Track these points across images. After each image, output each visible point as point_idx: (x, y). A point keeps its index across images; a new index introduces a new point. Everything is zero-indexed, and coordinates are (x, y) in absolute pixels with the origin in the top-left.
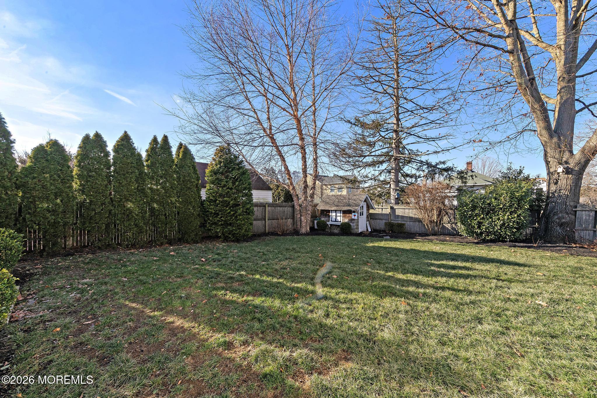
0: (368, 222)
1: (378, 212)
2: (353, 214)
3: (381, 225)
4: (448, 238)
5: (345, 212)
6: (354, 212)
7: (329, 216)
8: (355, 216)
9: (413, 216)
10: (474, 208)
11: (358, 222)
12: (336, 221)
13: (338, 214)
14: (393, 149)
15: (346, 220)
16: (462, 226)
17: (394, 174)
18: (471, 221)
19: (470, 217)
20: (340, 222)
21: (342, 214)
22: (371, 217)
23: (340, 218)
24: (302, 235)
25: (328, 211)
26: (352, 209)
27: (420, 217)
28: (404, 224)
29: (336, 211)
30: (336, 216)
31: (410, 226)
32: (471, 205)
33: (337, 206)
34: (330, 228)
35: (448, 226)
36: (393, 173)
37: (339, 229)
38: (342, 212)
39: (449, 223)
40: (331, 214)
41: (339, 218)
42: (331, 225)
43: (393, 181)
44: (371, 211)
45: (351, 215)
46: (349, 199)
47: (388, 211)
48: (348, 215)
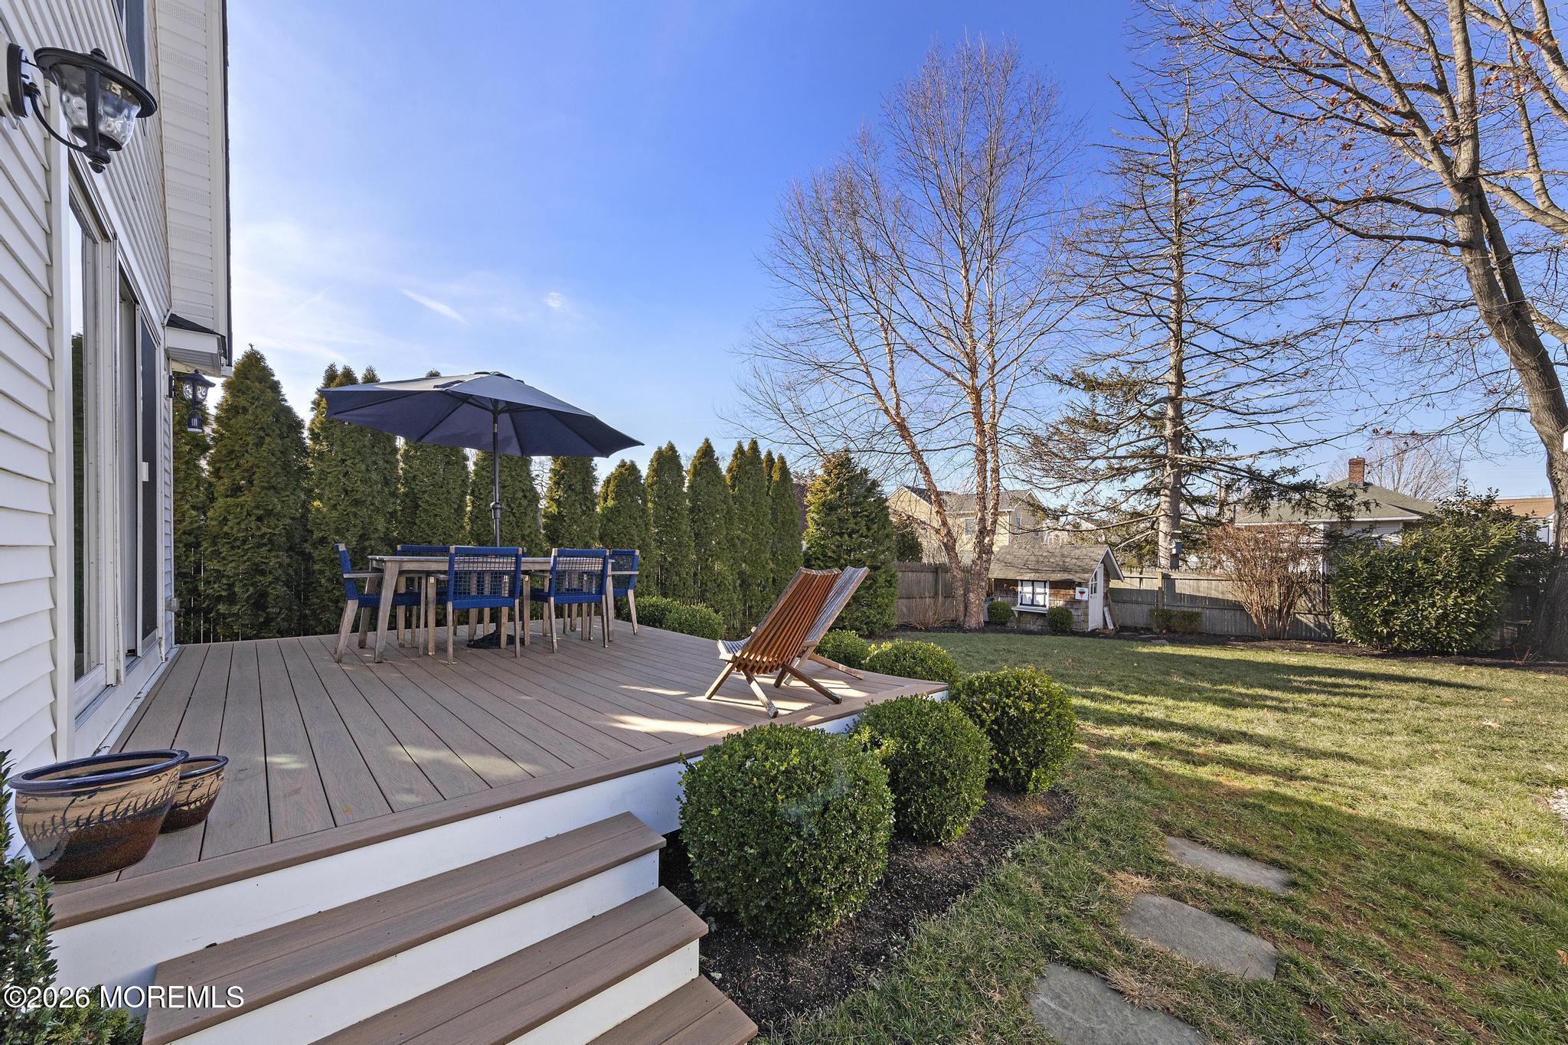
0: (1106, 609)
1: (1129, 587)
2: (1078, 589)
3: (1138, 615)
4: (1308, 646)
5: (1056, 585)
6: (1080, 585)
7: (1016, 593)
8: (1082, 593)
9: (1220, 597)
10: (1374, 579)
11: (1087, 607)
12: (1032, 605)
13: (1039, 590)
14: (1167, 441)
15: (1060, 603)
16: (1345, 620)
17: (1168, 499)
18: (1365, 609)
19: (1364, 600)
20: (1044, 606)
21: (1047, 590)
22: (1113, 597)
23: (1044, 599)
24: (970, 630)
25: (1015, 583)
26: (1076, 578)
27: (1240, 597)
28: (1198, 614)
29: (1033, 582)
30: (1033, 593)
31: (1211, 620)
32: (1365, 574)
33: (1036, 571)
34: (1018, 621)
35: (1308, 620)
36: (1166, 496)
37: (1040, 622)
38: (1048, 584)
39: (1310, 613)
40: (1019, 589)
41: (1040, 599)
42: (1020, 613)
43: (1166, 515)
44: (1114, 584)
45: (1071, 592)
46: (1063, 556)
47: (1154, 583)
48: (1063, 592)
